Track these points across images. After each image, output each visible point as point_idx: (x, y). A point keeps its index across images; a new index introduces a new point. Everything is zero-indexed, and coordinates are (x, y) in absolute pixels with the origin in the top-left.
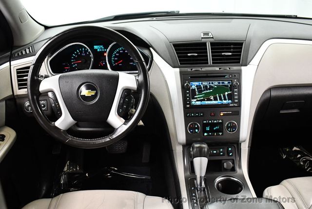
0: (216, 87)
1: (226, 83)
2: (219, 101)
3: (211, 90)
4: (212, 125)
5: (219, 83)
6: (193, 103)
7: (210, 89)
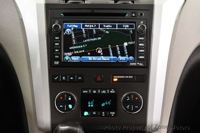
0: (107, 32)
1: (126, 26)
2: (112, 57)
3: (100, 38)
4: (99, 99)
5: (115, 26)
6: (67, 58)
7: (96, 36)
